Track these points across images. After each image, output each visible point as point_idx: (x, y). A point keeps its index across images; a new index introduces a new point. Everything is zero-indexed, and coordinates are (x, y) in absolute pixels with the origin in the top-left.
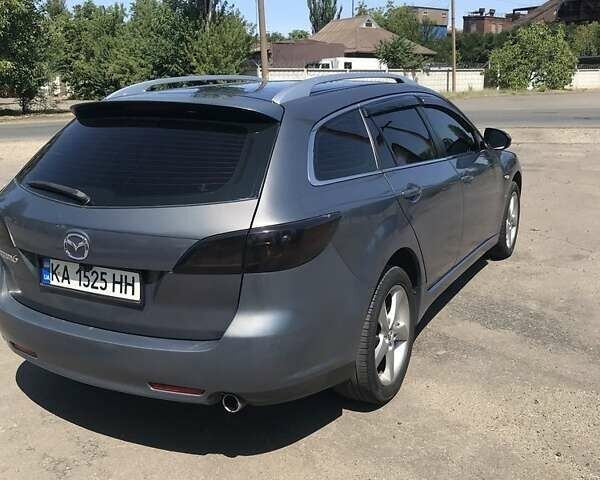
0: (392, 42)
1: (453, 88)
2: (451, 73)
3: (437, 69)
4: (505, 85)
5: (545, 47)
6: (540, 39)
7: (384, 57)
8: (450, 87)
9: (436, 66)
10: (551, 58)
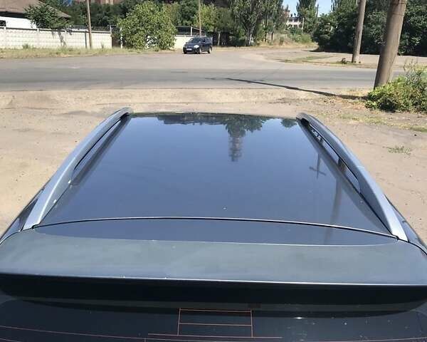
0: (39, 7)
1: (90, 45)
2: (87, 34)
3: (77, 30)
4: (129, 45)
5: (155, 19)
6: (151, 14)
7: (35, 18)
8: (88, 44)
9: (76, 28)
10: (160, 27)
